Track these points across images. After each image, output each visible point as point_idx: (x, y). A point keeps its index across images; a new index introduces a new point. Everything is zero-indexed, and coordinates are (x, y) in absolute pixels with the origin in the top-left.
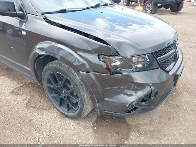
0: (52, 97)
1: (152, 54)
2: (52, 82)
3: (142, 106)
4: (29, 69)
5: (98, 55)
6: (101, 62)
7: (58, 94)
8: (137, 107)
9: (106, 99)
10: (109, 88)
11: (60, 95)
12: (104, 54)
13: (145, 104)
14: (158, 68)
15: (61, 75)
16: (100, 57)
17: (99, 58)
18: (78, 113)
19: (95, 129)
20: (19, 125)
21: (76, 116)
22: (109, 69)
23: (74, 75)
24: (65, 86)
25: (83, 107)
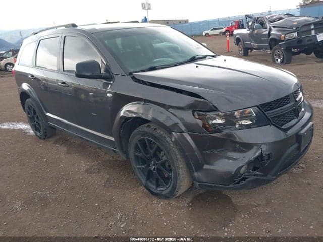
0: (139, 168)
1: (258, 107)
2: (141, 149)
3: (254, 176)
4: (113, 139)
5: (193, 112)
6: (197, 120)
7: (146, 165)
8: (246, 177)
9: (206, 167)
10: (208, 152)
11: (149, 166)
12: (200, 110)
13: (259, 173)
14: (269, 124)
15: (152, 141)
16: (196, 114)
17: (194, 115)
18: (170, 191)
19: (190, 209)
20: (97, 204)
21: (167, 195)
22: (207, 128)
23: (167, 142)
24: (155, 155)
25: (177, 183)
